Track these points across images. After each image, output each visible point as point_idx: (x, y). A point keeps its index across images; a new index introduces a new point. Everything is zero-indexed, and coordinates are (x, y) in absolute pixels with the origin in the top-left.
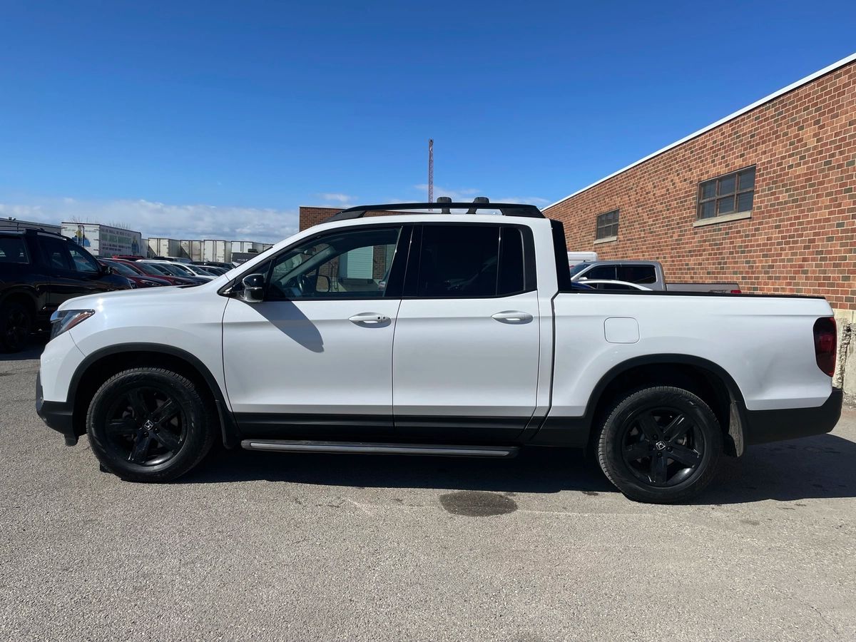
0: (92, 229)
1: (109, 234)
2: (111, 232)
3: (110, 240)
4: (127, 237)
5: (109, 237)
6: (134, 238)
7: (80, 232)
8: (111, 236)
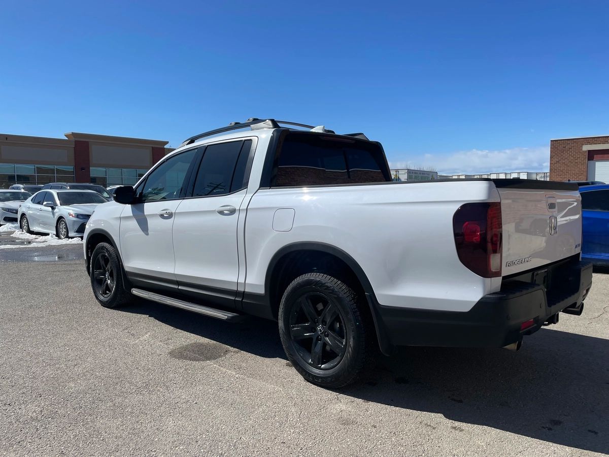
0: (403, 172)
1: (414, 175)
2: (415, 173)
3: (415, 178)
4: (427, 176)
5: (414, 177)
6: (432, 176)
7: (396, 175)
8: (415, 176)
